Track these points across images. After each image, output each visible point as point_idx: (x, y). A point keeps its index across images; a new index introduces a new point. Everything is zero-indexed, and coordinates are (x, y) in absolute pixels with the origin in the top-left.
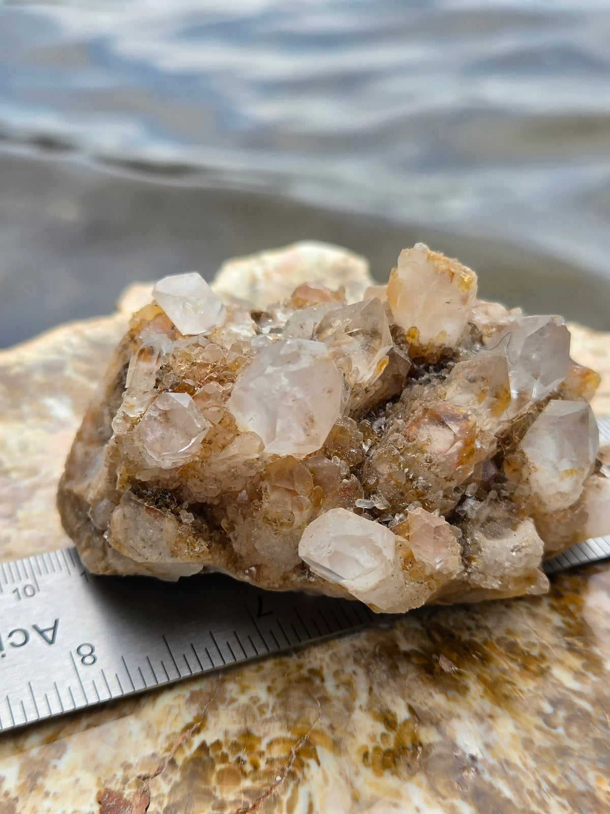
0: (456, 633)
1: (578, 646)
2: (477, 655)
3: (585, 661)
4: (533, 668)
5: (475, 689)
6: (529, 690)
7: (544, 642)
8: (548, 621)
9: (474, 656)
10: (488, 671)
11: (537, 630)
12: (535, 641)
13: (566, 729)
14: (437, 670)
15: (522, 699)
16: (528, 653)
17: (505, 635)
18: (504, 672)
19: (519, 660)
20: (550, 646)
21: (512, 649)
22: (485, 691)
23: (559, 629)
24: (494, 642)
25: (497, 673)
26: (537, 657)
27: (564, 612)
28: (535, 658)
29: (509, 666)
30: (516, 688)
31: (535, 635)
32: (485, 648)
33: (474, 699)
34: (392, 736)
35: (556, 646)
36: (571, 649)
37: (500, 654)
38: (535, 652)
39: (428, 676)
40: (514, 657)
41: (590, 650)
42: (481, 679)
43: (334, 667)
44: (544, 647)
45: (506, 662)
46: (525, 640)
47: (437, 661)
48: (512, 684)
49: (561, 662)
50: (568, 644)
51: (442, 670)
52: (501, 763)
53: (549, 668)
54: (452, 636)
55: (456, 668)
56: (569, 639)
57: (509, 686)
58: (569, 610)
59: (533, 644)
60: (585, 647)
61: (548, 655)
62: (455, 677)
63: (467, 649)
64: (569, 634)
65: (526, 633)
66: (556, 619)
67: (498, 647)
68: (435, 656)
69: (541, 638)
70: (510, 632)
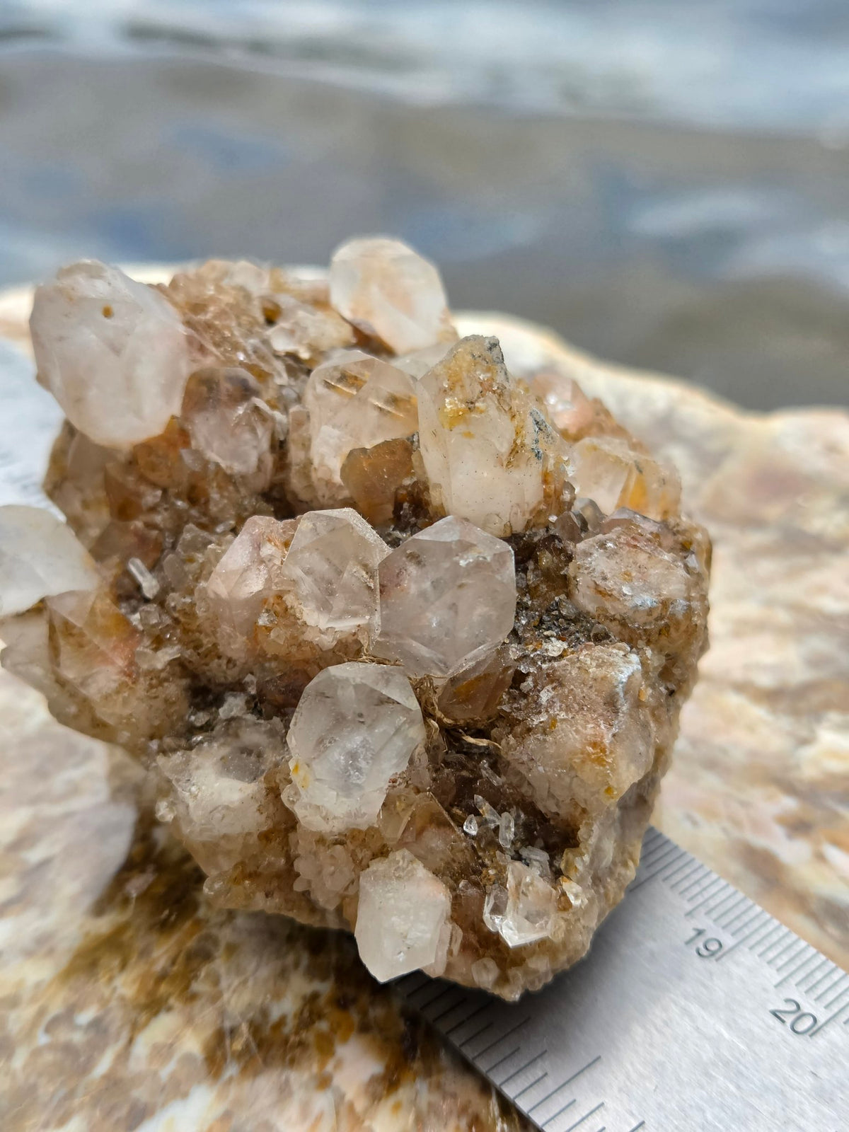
1: (231, 1043)
2: (169, 915)
4: (163, 988)
5: (104, 924)
6: (115, 989)
7: (226, 996)
8: (278, 996)
9: (166, 912)
10: (141, 933)
11: (250, 983)
12: (224, 984)
13: (51, 1047)
14: (125, 875)
15: (96, 982)
16: (196, 977)
17: (223, 944)
18: (145, 953)
19: (175, 968)
20: (219, 1004)
21: (200, 956)
22: (98, 937)
23: (264, 1013)
24: (204, 932)
25: (139, 944)
26: (189, 991)
27: (306, 1014)
28: (187, 987)
29: (159, 958)
30: (116, 972)
31: (236, 982)
32: (188, 925)
35: (222, 1013)
36: (221, 1038)
37: (180, 943)
38: (197, 986)
40: (181, 959)
41: (228, 1060)
42: (120, 930)
44: (216, 998)
45: (166, 952)
46: (222, 970)
47: (143, 871)
48: (123, 966)
50: (233, 1032)
51: (127, 880)
53: (169, 1009)
55: (135, 896)
56: (244, 1028)
57: (116, 963)
58: (313, 1022)
59: (216, 982)
60: (233, 1053)
61: (197, 1005)
62: (119, 898)
63: (178, 901)
64: (255, 1028)
65: (239, 971)
66: (287, 1007)
67: (195, 938)
68: (151, 868)
69: (234, 991)
70: (232, 949)
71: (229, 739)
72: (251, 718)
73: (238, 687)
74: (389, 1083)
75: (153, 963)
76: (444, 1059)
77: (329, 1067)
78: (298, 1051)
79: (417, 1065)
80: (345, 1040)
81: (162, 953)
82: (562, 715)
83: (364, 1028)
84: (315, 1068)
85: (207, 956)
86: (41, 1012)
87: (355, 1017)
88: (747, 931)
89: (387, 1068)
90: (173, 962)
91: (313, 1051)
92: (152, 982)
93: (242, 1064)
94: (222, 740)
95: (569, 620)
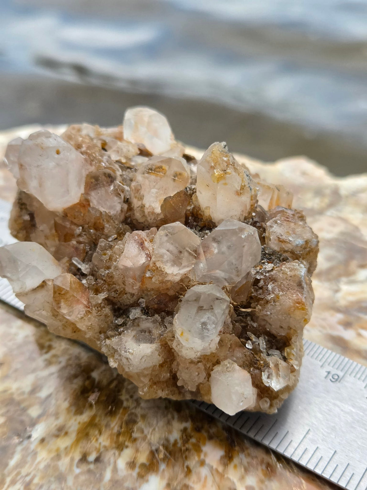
0: (124, 391)
1: (158, 456)
2: (112, 408)
3: (148, 464)
4: (121, 439)
5: (85, 417)
6: (100, 444)
7: (149, 437)
8: (170, 432)
9: (110, 407)
10: (103, 418)
11: (157, 429)
12: (146, 432)
13: (82, 473)
14: (86, 395)
15: (91, 442)
16: (133, 432)
17: (139, 415)
18: (107, 426)
19: (123, 430)
20: (147, 441)
21: (131, 422)
22: (85, 423)
23: (167, 440)
24: (129, 412)
25: (104, 423)
26: (132, 437)
27: (185, 437)
28: (131, 436)
29: (114, 427)
30: (98, 436)
31: (151, 430)
32: (121, 411)
33: (75, 420)
34: (26, 396)
35: (150, 444)
36: (153, 454)
37: (121, 419)
38: (135, 435)
39: (79, 393)
40: (124, 425)
41: (160, 463)
42: (93, 418)
43: (59, 353)
44: (145, 438)
45: (116, 424)
46: (143, 426)
47: (93, 392)
48: (100, 433)
49: (137, 451)
50: (157, 450)
51: (88, 397)
52: (33, 451)
53: (127, 447)
54: (119, 391)
55: (94, 403)
56: (161, 448)
57: (97, 432)
58: (189, 440)
59: (142, 432)
60: (161, 460)
61: (138, 442)
62: (87, 405)
63: (113, 401)
64: (166, 447)
65: (150, 425)
66: (175, 435)
67: (127, 415)
68: (96, 390)
69: (151, 434)
70: (144, 417)
71: (135, 328)
72: (144, 317)
73: (136, 304)
74: (228, 458)
75: (113, 429)
76: (247, 444)
77: (202, 457)
78: (187, 453)
79: (237, 448)
80: (204, 444)
81: (115, 424)
82: (281, 293)
83: (211, 438)
84: (197, 458)
85: (135, 422)
86: (72, 460)
87: (205, 434)
88: (346, 369)
89: (226, 452)
90: (121, 427)
91: (193, 451)
92: (115, 437)
93: (166, 463)
94: (132, 329)
95: (270, 255)
